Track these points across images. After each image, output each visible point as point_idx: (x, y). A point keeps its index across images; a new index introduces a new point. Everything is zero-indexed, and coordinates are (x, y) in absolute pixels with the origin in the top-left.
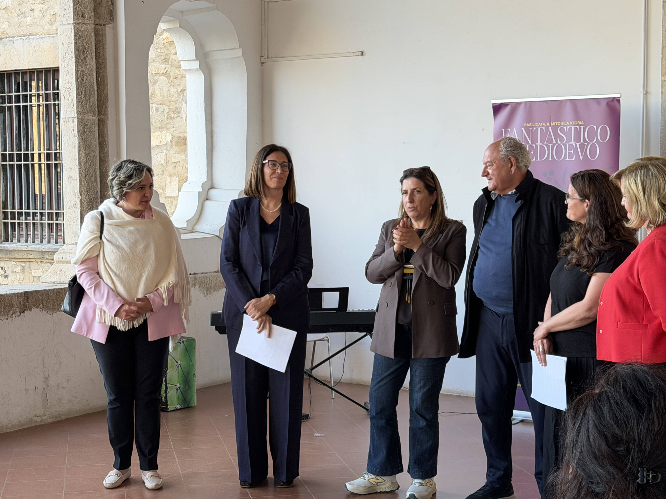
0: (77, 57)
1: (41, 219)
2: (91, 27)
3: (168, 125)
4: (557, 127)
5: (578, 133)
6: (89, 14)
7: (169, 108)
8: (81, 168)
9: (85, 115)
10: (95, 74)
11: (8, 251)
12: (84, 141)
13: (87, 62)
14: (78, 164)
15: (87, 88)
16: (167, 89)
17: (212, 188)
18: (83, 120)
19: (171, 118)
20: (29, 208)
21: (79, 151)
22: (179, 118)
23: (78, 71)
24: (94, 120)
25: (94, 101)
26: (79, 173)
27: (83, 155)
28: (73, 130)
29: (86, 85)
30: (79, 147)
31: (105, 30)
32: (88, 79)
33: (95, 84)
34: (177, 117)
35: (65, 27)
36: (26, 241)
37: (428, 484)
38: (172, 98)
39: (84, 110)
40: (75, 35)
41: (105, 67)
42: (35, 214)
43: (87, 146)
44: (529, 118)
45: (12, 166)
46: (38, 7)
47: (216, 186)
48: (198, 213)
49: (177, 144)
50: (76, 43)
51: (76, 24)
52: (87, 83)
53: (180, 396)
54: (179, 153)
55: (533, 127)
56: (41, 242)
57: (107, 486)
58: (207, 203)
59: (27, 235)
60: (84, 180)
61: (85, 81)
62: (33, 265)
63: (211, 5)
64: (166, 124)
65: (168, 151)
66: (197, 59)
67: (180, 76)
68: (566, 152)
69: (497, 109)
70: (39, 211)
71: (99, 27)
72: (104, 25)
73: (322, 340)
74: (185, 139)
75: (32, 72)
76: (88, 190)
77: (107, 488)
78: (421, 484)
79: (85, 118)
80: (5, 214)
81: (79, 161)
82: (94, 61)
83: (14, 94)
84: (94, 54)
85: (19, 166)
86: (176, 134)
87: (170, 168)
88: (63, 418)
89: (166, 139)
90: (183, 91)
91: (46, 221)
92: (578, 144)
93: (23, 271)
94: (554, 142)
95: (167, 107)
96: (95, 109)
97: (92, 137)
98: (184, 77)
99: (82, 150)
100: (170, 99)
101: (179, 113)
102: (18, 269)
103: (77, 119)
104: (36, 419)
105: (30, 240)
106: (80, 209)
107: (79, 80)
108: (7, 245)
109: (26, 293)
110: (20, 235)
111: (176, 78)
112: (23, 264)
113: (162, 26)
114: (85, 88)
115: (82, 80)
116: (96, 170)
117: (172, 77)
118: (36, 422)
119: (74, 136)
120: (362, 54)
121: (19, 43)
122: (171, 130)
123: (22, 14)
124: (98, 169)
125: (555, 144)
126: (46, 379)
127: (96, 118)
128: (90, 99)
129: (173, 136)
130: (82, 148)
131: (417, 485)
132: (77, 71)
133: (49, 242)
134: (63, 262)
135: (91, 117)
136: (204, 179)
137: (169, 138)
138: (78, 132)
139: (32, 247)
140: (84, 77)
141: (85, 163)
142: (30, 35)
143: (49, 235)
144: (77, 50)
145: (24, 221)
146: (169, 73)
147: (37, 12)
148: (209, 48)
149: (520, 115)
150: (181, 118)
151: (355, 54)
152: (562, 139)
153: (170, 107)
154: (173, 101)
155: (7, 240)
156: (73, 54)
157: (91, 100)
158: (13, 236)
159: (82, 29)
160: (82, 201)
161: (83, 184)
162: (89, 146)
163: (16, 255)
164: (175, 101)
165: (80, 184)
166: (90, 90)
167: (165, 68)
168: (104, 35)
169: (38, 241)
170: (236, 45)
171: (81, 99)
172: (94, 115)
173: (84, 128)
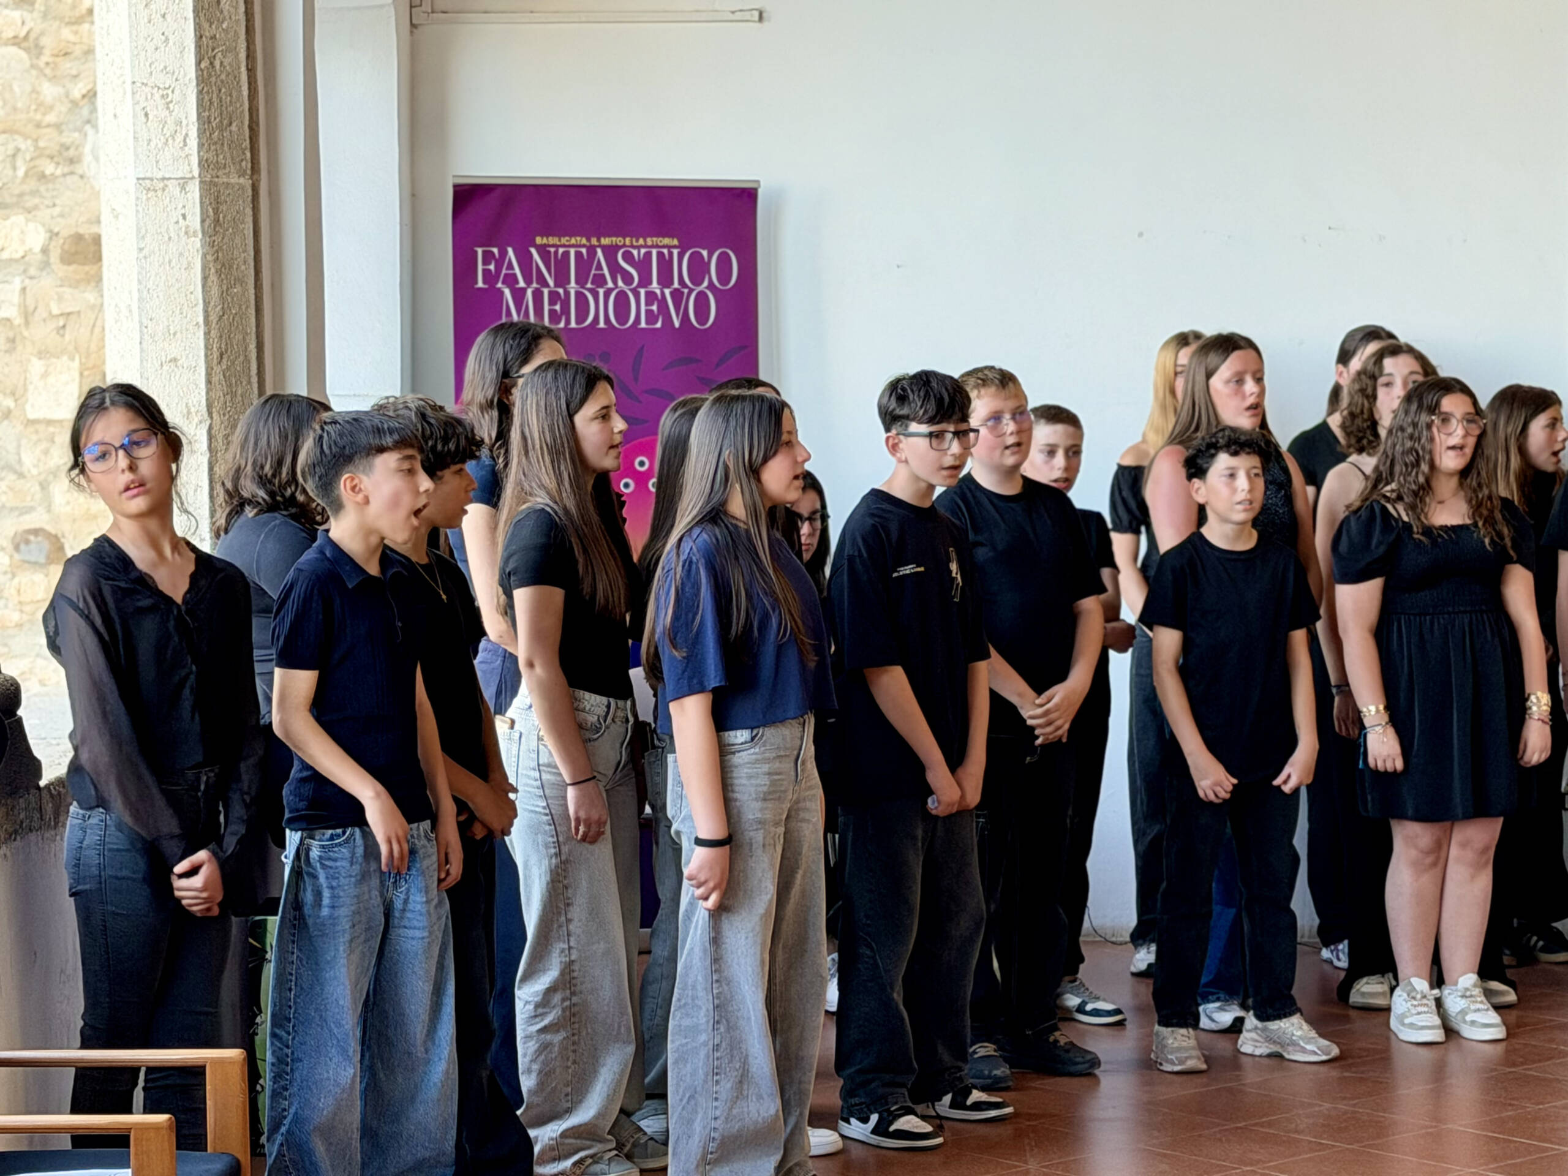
3: (27, 198)
7: (37, 148)
8: (209, 332)
9: (220, 173)
10: (242, 46)
12: (217, 251)
13: (222, 12)
14: (201, 319)
15: (223, 90)
16: (28, 88)
18: (216, 185)
19: (42, 177)
21: (205, 278)
22: (76, 178)
23: (201, 37)
24: (242, 187)
25: (241, 128)
26: (206, 347)
27: (215, 291)
28: (184, 216)
29: (222, 81)
30: (204, 268)
32: (226, 62)
33: (243, 78)
34: (64, 175)
38: (44, 114)
39: (217, 155)
43: (223, 265)
49: (69, 258)
52: (223, 77)
54: (75, 284)
60: (217, 369)
61: (218, 67)
64: (21, 195)
65: (31, 278)
67: (78, 51)
76: (228, 397)
79: (220, 181)
81: (206, 311)
82: (241, 8)
86: (66, 228)
87: (41, 332)
89: (23, 242)
90: (91, 95)
95: (29, 142)
96: (244, 154)
97: (238, 240)
99: (213, 278)
100: (38, 117)
101: (72, 161)
103: (201, 182)
106: (208, 455)
107: (203, 65)
111: (66, 54)
114: (220, 91)
115: (211, 63)
116: (248, 338)
117: (47, 52)
119: (186, 233)
120: (761, 16)
122: (42, 214)
124: (254, 336)
127: (245, 182)
128: (231, 124)
129: (53, 235)
130: (213, 270)
132: (199, 37)
135: (234, 180)
137: (38, 239)
138: (203, 221)
140: (214, 57)
141: (221, 318)
146: (37, 39)
150: (82, 177)
151: (738, 16)
153: (41, 144)
154: (48, 126)
157: (234, 128)
160: (213, 432)
161: (215, 379)
162: (231, 267)
164: (58, 127)
165: (209, 382)
166: (231, 95)
167: (23, 23)
171: (209, 122)
172: (242, 174)
173: (216, 211)
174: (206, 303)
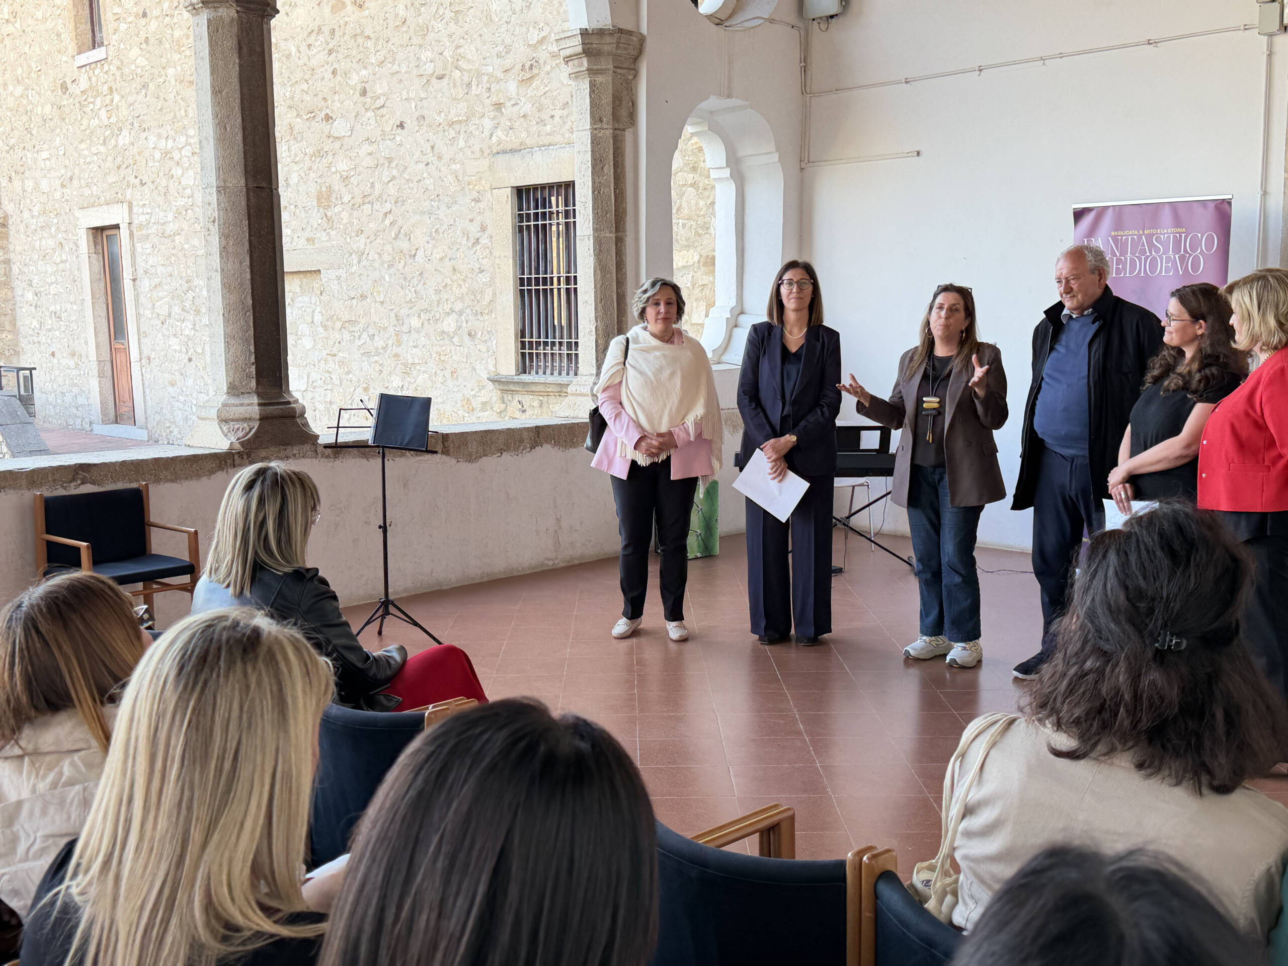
0: (594, 166)
1: (560, 349)
2: (609, 133)
3: (695, 243)
4: (1153, 235)
5: (1177, 242)
6: (607, 118)
7: (697, 224)
8: (597, 292)
9: (602, 232)
10: (612, 185)
11: (525, 384)
12: (600, 261)
13: (604, 173)
14: (593, 287)
15: (604, 202)
16: (695, 202)
17: (742, 313)
18: (600, 237)
19: (699, 235)
20: (547, 337)
21: (595, 272)
22: (708, 234)
24: (611, 238)
25: (611, 216)
26: (595, 297)
27: (599, 277)
28: (589, 249)
29: (603, 199)
30: (595, 268)
31: (624, 135)
32: (605, 191)
33: (613, 197)
34: (705, 234)
35: (581, 133)
36: (544, 373)
37: (973, 649)
38: (700, 212)
39: (600, 226)
40: (592, 142)
41: (624, 177)
42: (553, 344)
43: (603, 266)
44: (1118, 225)
45: (530, 291)
46: (558, 113)
47: (747, 311)
48: (726, 341)
49: (705, 264)
50: (592, 151)
51: (593, 129)
52: (604, 197)
53: (701, 543)
54: (706, 274)
55: (1122, 236)
56: (560, 374)
57: (616, 635)
58: (736, 330)
59: (546, 367)
60: (600, 305)
61: (602, 193)
62: (552, 399)
63: (744, 103)
64: (693, 242)
65: (696, 272)
66: (728, 166)
68: (1162, 266)
69: (1079, 215)
70: (557, 340)
71: (618, 132)
72: (624, 130)
73: (862, 485)
74: (714, 258)
75: (551, 186)
76: (604, 315)
77: (616, 638)
78: (965, 649)
79: (602, 236)
80: (523, 343)
81: (595, 283)
82: (612, 171)
83: (532, 212)
84: (612, 163)
85: (537, 291)
86: (704, 253)
87: (697, 291)
88: (576, 562)
90: (713, 203)
91: (565, 351)
92: (1177, 256)
93: (541, 406)
94: (1148, 254)
95: (695, 222)
96: (612, 225)
97: (609, 257)
98: (713, 187)
99: (598, 271)
100: (698, 213)
101: (708, 229)
102: (536, 404)
103: (593, 236)
104: (547, 562)
105: (548, 371)
106: (595, 336)
107: (595, 193)
108: (525, 378)
109: (537, 427)
110: (538, 367)
111: (705, 189)
112: (541, 398)
113: (688, 129)
114: (602, 202)
115: (599, 192)
116: (613, 293)
117: (700, 188)
118: (548, 565)
119: (590, 256)
120: (918, 154)
121: (538, 156)
122: (699, 249)
123: (542, 122)
124: (616, 294)
125: (1148, 257)
126: (558, 520)
127: (613, 235)
128: (607, 214)
129: (701, 256)
130: (598, 269)
131: (960, 649)
132: (594, 182)
133: (568, 374)
134: (577, 395)
135: (608, 235)
136: (733, 302)
137: (696, 258)
138: (594, 251)
139: (550, 379)
141: (601, 286)
142: (549, 145)
143: (568, 367)
144: (594, 159)
145: (542, 352)
146: (697, 184)
147: (557, 119)
148: (741, 153)
149: (1107, 222)
150: (710, 234)
151: (910, 154)
152: (1157, 250)
153: (699, 223)
154: (701, 216)
155: (525, 372)
156: (589, 164)
157: (608, 216)
158: (531, 367)
159: (600, 135)
160: (598, 327)
161: (599, 309)
162: (606, 267)
163: (534, 388)
164: (704, 216)
165: (596, 309)
166: (607, 203)
167: (693, 178)
168: (623, 141)
169: (556, 373)
170: (772, 147)
171: (598, 214)
172: (611, 232)
173: (600, 247)
174: (595, 281)
